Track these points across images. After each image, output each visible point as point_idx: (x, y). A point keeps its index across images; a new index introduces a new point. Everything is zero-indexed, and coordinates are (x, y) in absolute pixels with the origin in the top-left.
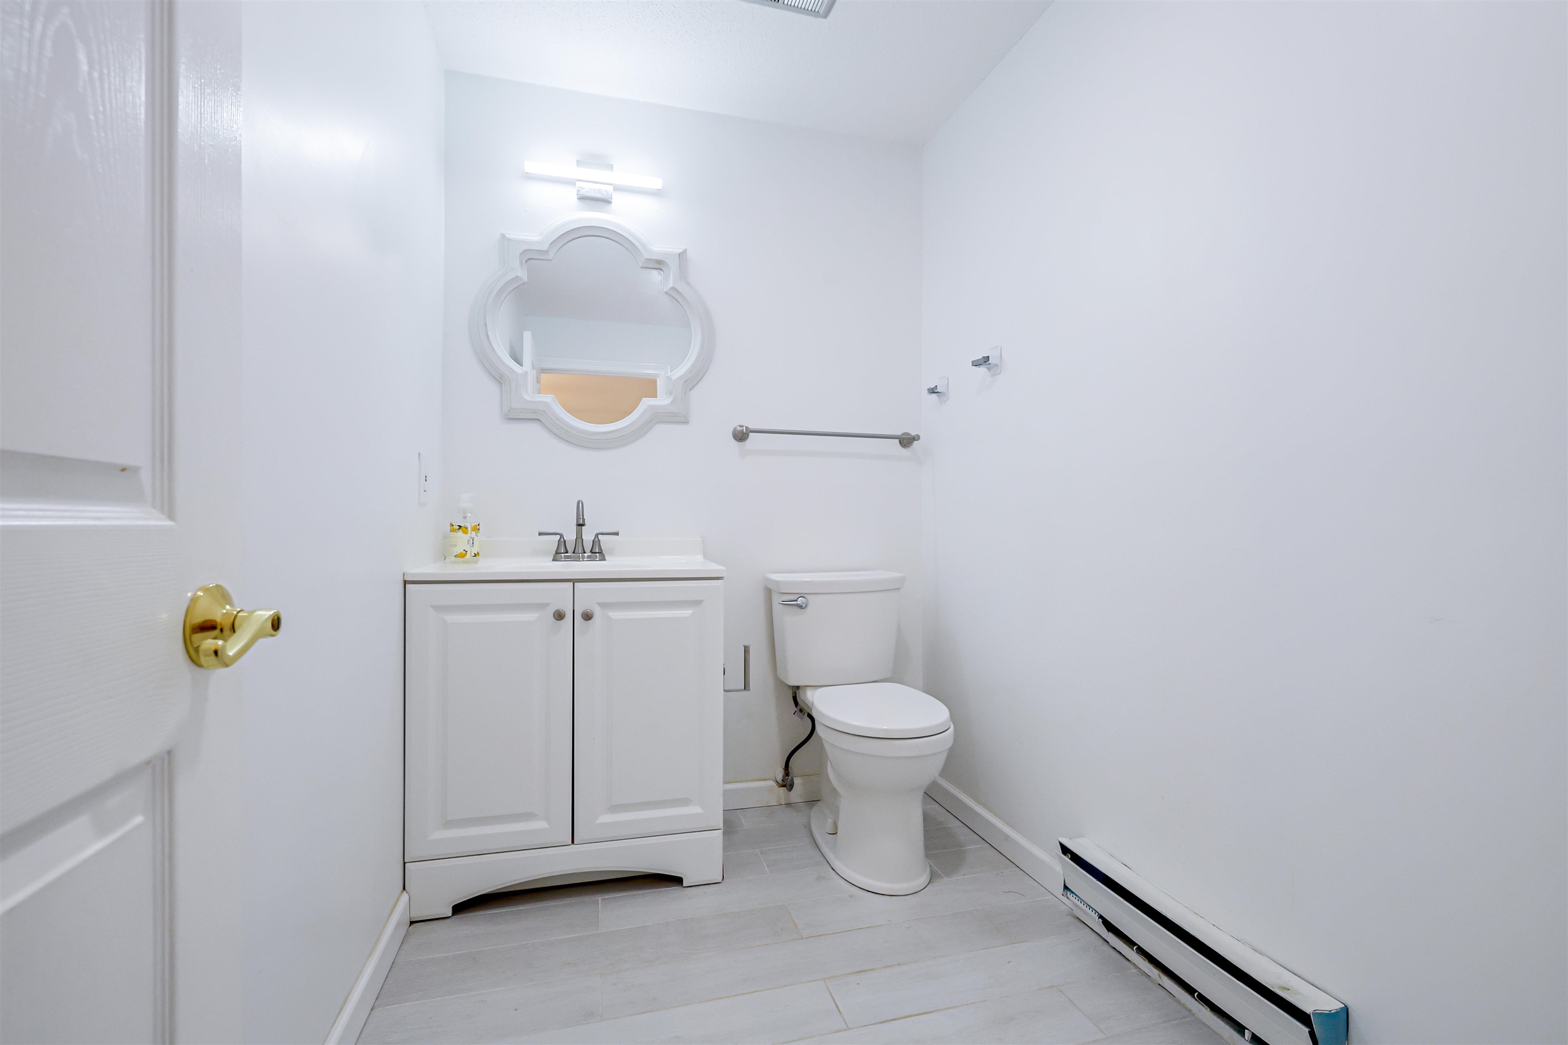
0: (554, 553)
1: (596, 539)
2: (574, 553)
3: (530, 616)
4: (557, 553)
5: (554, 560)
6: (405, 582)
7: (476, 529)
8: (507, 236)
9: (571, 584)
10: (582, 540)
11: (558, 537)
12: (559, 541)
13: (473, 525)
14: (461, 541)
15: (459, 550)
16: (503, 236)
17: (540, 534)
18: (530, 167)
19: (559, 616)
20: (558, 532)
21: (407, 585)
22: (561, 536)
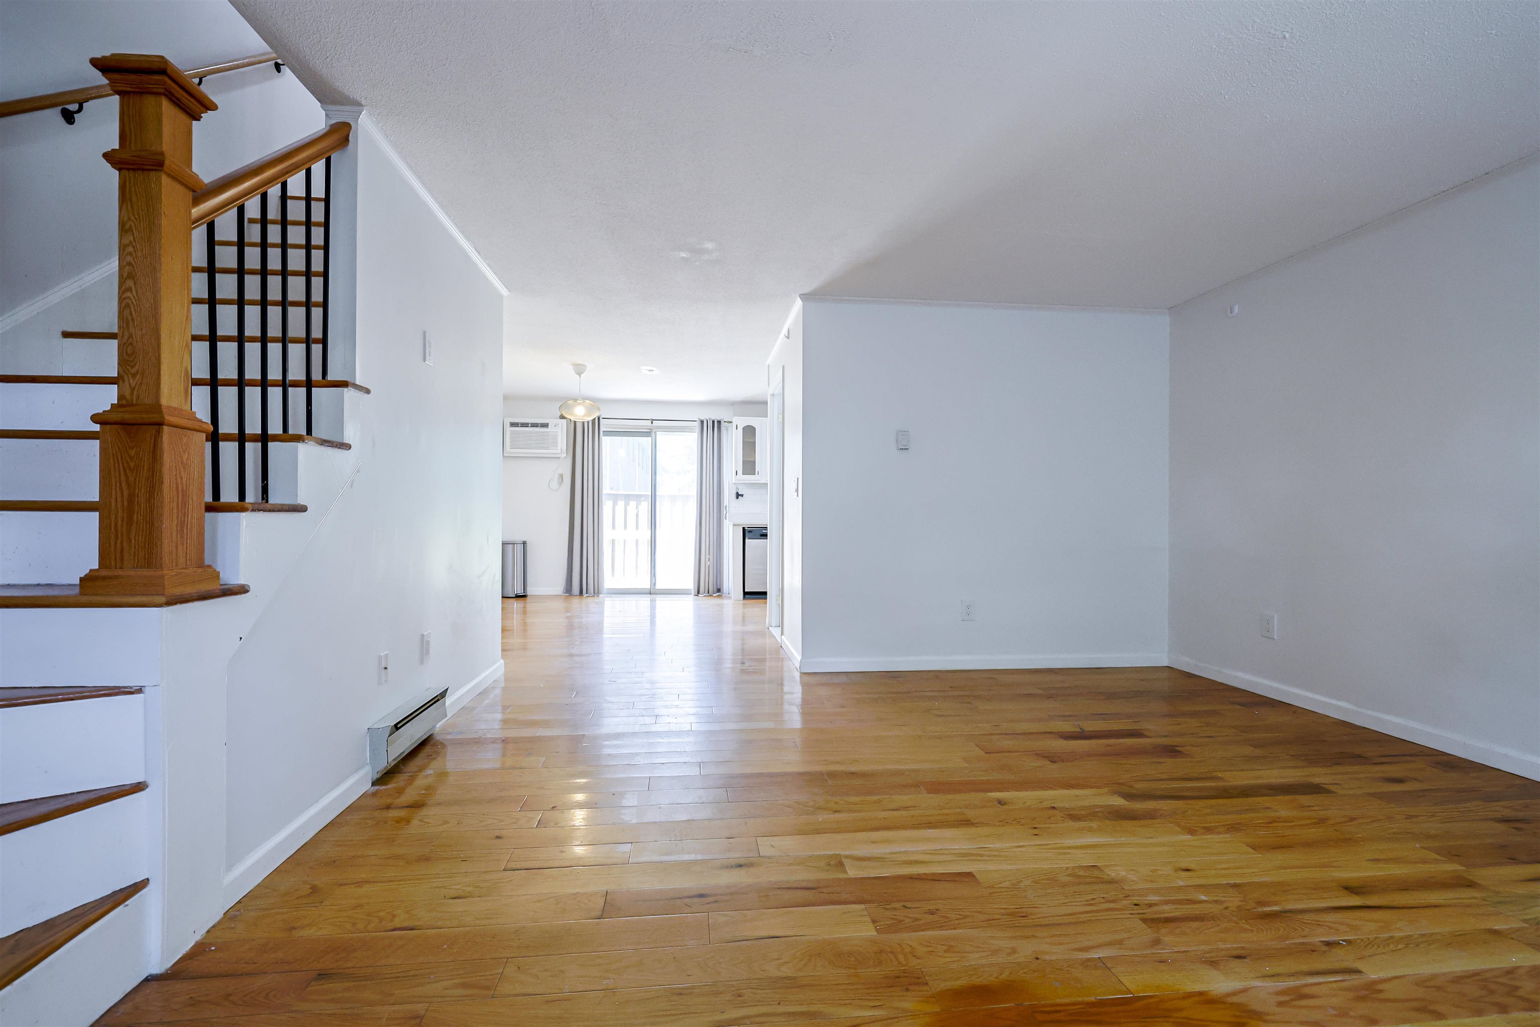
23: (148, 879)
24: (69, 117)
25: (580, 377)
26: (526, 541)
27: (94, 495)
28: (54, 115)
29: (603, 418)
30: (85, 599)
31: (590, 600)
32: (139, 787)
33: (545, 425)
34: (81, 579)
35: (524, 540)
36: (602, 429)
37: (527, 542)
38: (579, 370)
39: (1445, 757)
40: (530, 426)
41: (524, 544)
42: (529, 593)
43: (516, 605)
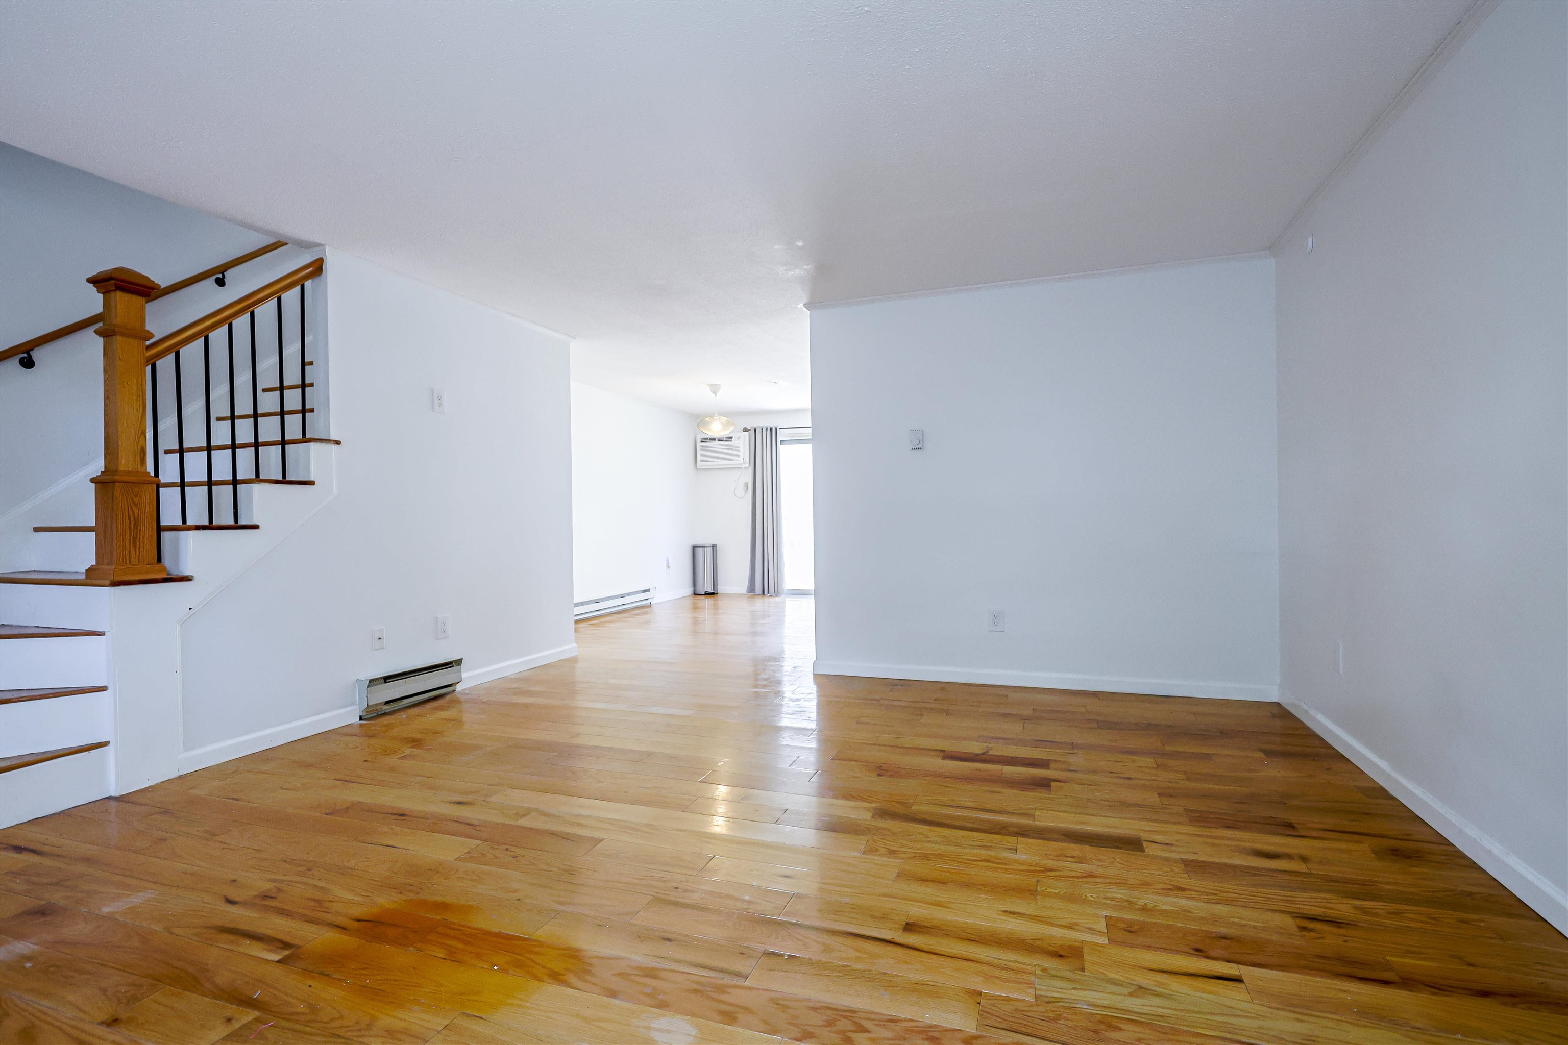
23: (109, 742)
24: (221, 282)
25: (716, 395)
26: (715, 545)
27: (92, 523)
28: (210, 282)
29: (780, 428)
30: (89, 581)
31: (772, 600)
32: (103, 689)
33: (730, 439)
34: (86, 570)
35: (714, 543)
36: (780, 439)
37: (717, 546)
38: (715, 389)
39: (1450, 848)
40: (716, 440)
41: (713, 547)
42: (721, 589)
43: (707, 602)
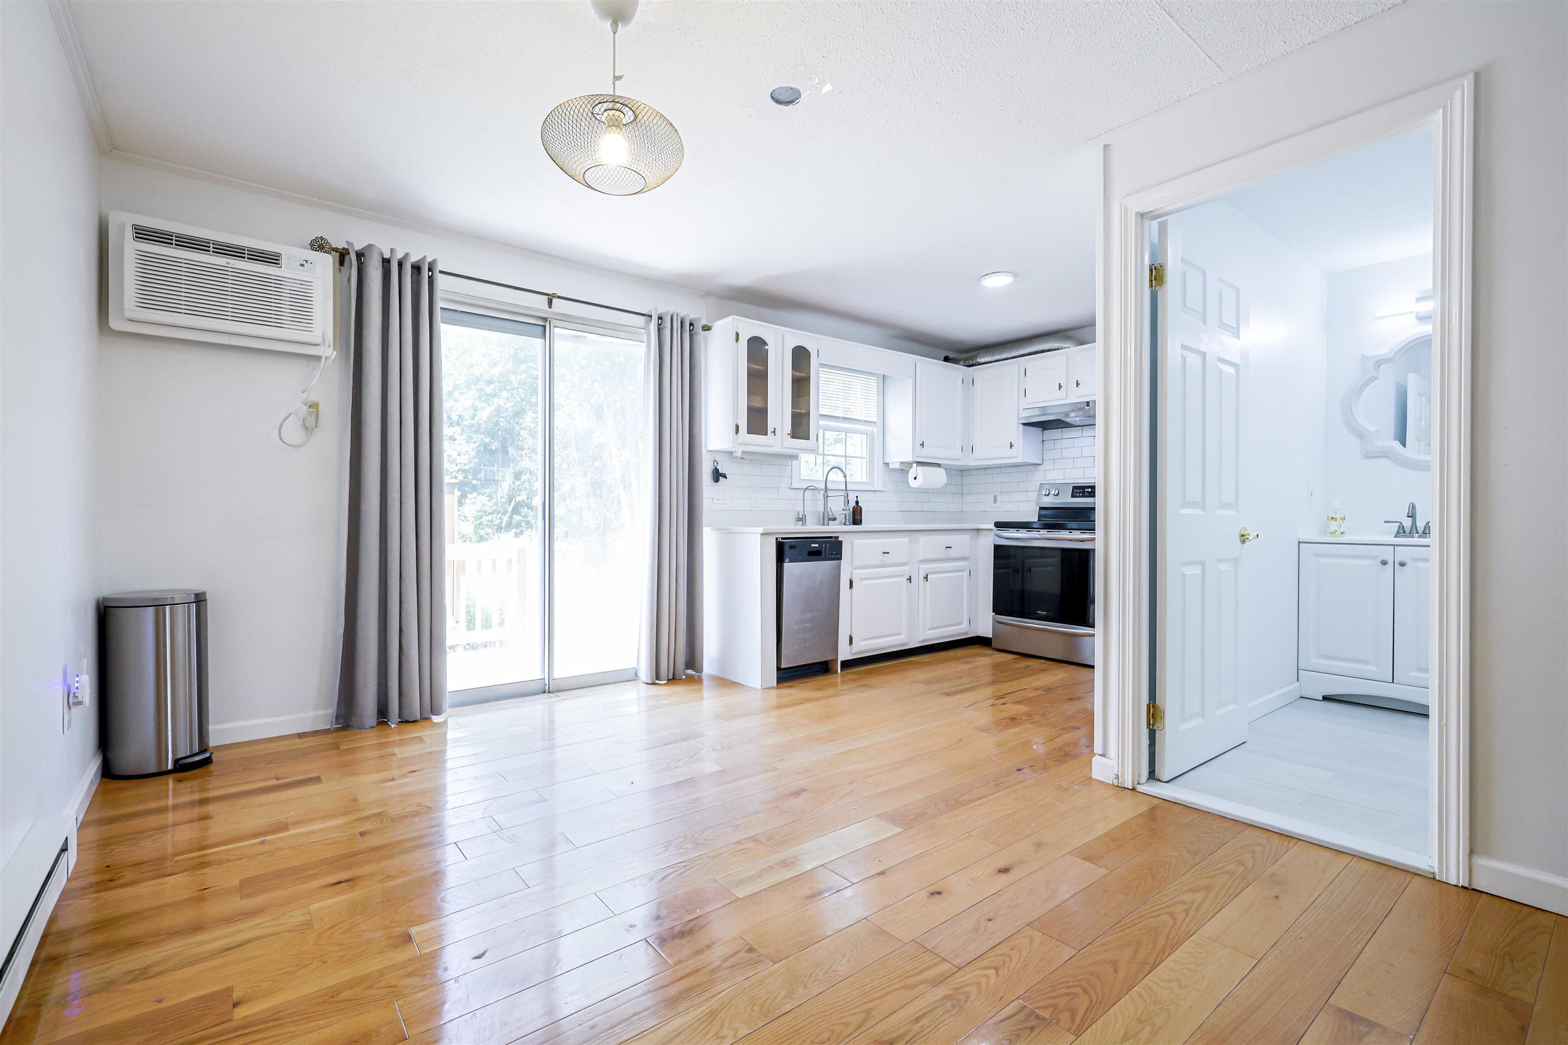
0: (1396, 533)
1: (1427, 525)
2: (1410, 533)
3: (1368, 562)
4: (1398, 533)
5: (1395, 537)
6: (1299, 543)
7: (1343, 519)
8: (1365, 355)
9: (1393, 547)
10: (1416, 526)
11: (1399, 524)
12: (1399, 526)
13: (1341, 516)
14: (1334, 526)
15: (1332, 530)
16: (1363, 355)
17: (1385, 522)
18: (1378, 314)
19: (1384, 563)
20: (1398, 521)
21: (1300, 544)
22: (1401, 523)
26: (204, 594)
29: (441, 272)
33: (272, 259)
36: (439, 304)
40: (211, 249)
